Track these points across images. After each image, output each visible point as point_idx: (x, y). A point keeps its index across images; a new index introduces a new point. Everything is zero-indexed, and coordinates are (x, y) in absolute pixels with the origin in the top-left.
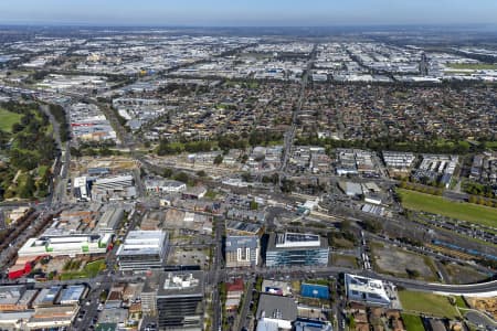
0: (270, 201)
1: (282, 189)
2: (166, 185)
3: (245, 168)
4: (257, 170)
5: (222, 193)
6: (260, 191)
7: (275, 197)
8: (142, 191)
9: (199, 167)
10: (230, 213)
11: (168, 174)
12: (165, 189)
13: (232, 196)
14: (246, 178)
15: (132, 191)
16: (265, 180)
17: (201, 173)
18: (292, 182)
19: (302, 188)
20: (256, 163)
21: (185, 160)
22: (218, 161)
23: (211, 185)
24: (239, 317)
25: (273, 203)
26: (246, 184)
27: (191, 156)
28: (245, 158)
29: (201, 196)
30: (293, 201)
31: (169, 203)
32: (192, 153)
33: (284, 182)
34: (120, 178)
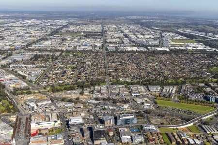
0: (110, 107)
1: (113, 103)
2: (66, 104)
3: (94, 95)
4: (99, 96)
5: (90, 106)
6: (105, 104)
7: (111, 105)
8: (56, 106)
9: (75, 97)
10: (97, 112)
11: (63, 100)
12: (66, 105)
13: (94, 106)
14: (97, 99)
15: (53, 107)
16: (104, 100)
17: (78, 99)
18: (116, 100)
19: (121, 102)
20: (98, 93)
21: (67, 94)
22: (82, 94)
23: (83, 103)
24: (114, 138)
25: (111, 107)
26: (98, 102)
27: (69, 92)
28: (93, 91)
29: (82, 107)
30: (118, 106)
31: (71, 110)
32: (68, 90)
33: (113, 100)
34: (46, 102)
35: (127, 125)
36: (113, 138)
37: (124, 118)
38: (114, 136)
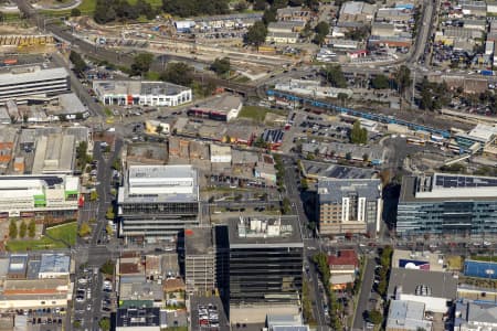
0: (392, 127)
1: (421, 104)
2: (147, 90)
3: (325, 56)
4: (354, 61)
5: (281, 110)
6: (368, 108)
7: (403, 119)
8: (89, 98)
9: (210, 52)
10: (307, 148)
11: (140, 67)
12: (144, 98)
13: (303, 116)
14: (331, 77)
15: (72, 104)
16: (376, 82)
17: (221, 67)
18: (442, 88)
19: (467, 103)
20: (352, 45)
21: (170, 34)
22: (254, 38)
23: (248, 93)
25: (399, 130)
26: (333, 92)
27: (183, 24)
28: (321, 32)
29: (233, 114)
30: (444, 127)
31: (166, 126)
32: (183, 16)
33: (423, 86)
34: (38, 74)
35: (458, 239)
36: (344, 301)
37: (440, 193)
38: (351, 289)
